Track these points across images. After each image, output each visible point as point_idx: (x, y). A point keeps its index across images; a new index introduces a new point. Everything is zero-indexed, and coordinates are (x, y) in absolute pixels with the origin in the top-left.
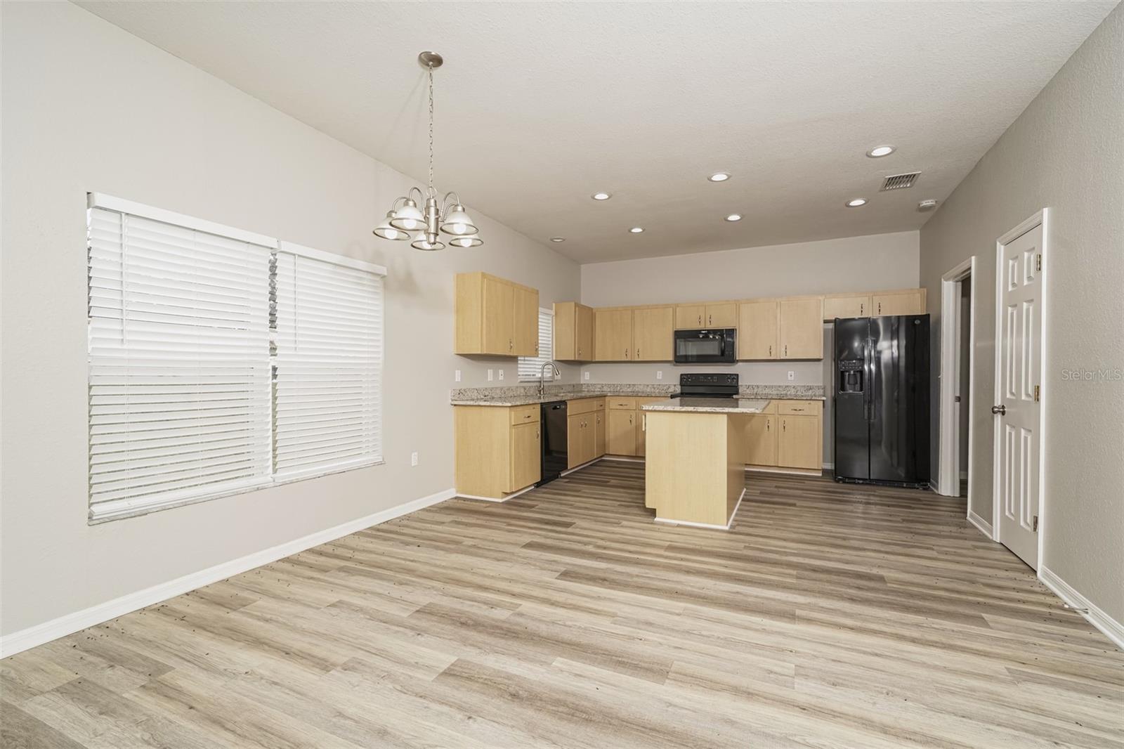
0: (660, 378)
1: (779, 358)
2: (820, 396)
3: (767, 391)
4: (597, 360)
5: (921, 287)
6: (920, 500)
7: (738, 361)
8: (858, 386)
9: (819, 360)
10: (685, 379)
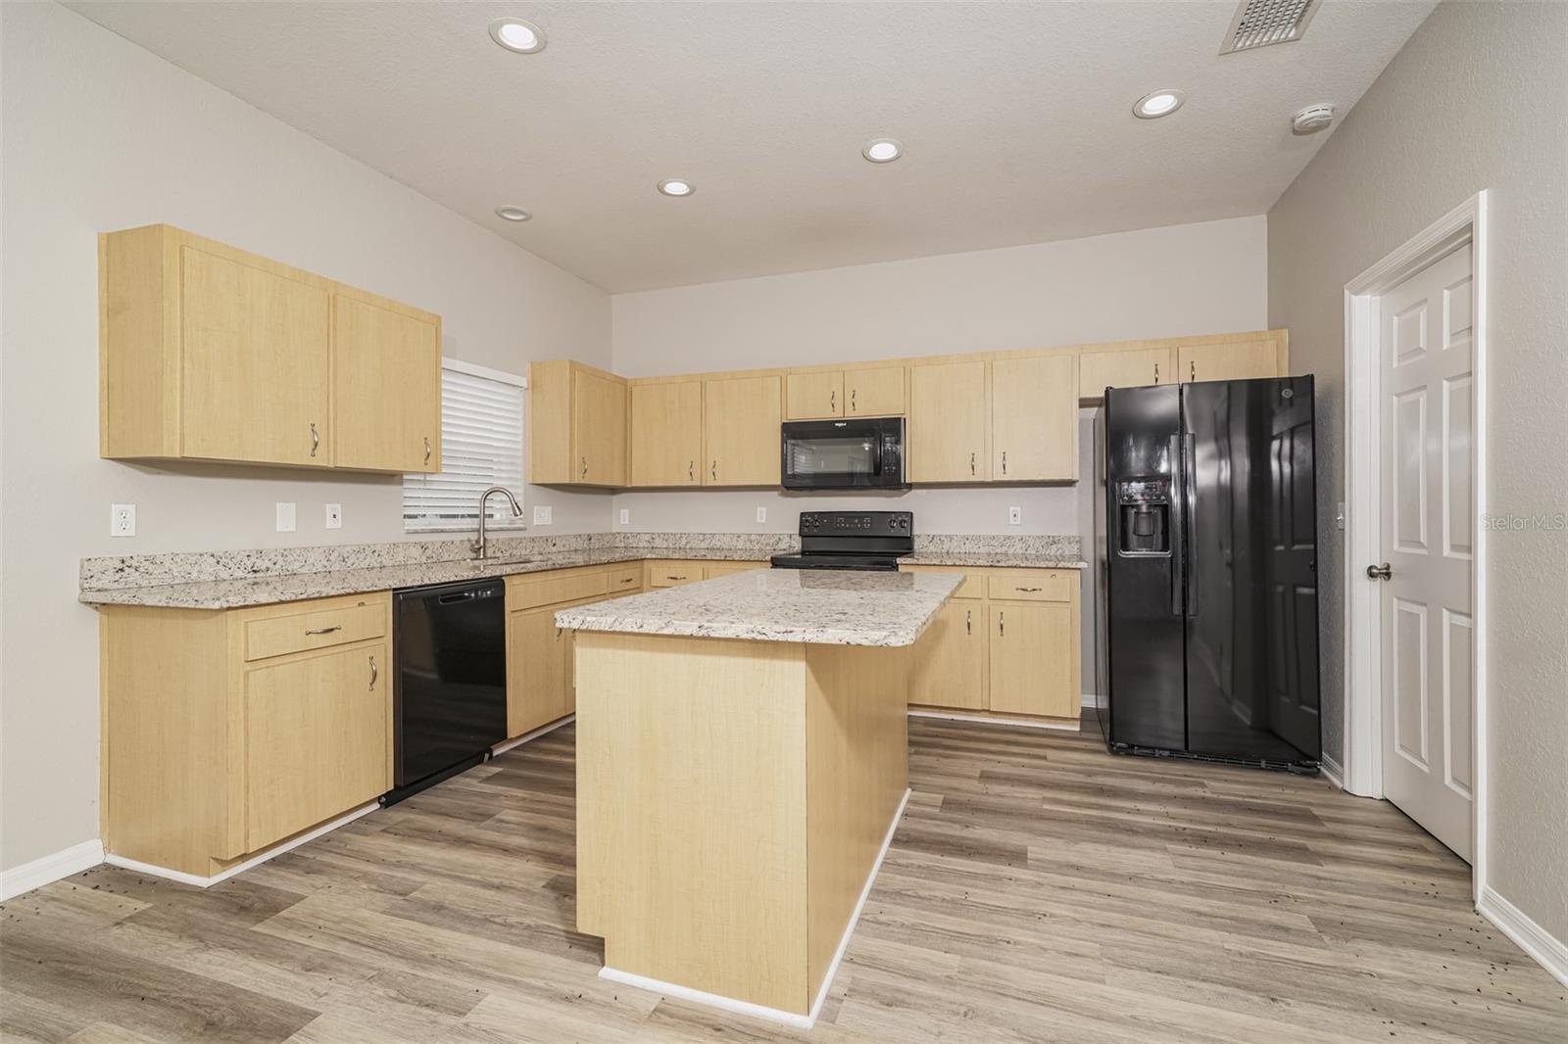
0: (763, 521)
1: (990, 480)
2: (1071, 558)
3: (969, 547)
4: (634, 485)
5: (1273, 325)
6: (1315, 819)
7: (910, 486)
8: (1158, 538)
9: (1070, 483)
10: (810, 524)
